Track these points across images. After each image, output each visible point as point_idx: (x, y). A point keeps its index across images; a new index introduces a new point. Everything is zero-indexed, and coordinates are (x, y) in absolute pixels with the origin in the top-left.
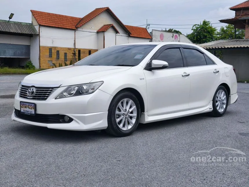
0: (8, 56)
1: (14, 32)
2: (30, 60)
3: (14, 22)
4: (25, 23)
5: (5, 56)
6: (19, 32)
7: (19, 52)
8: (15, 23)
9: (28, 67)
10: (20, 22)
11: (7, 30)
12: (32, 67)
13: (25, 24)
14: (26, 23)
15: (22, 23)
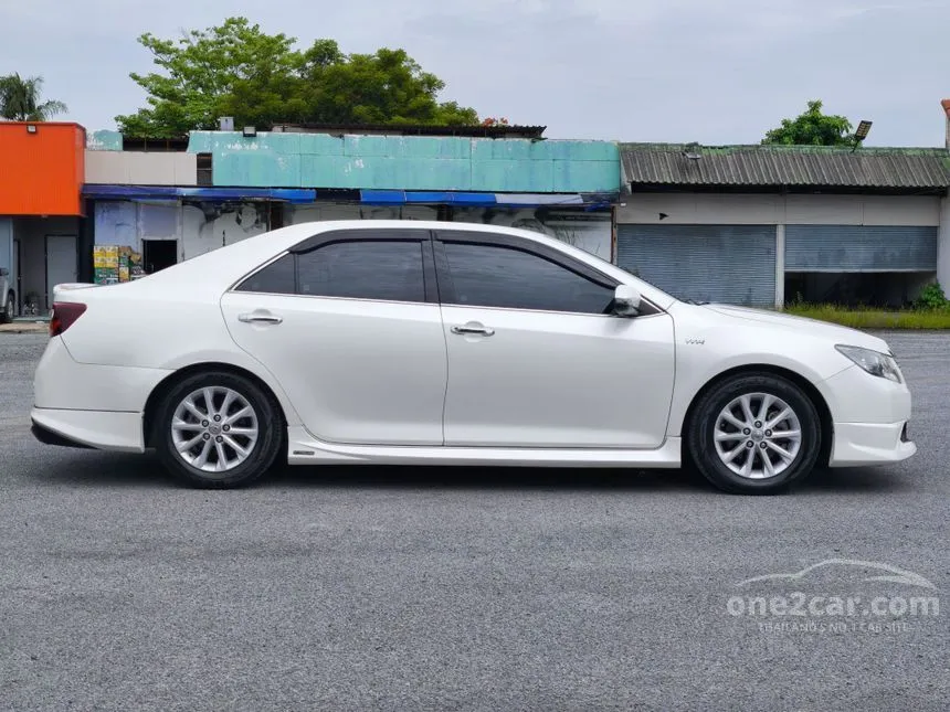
0: (851, 267)
1: (869, 184)
2: (937, 281)
3: (874, 148)
4: (917, 149)
5: (841, 267)
6: (890, 182)
7: (893, 255)
8: (880, 154)
9: (923, 303)
10: (899, 149)
11: (844, 181)
12: (939, 305)
13: (918, 153)
14: (922, 149)
15: (905, 149)
